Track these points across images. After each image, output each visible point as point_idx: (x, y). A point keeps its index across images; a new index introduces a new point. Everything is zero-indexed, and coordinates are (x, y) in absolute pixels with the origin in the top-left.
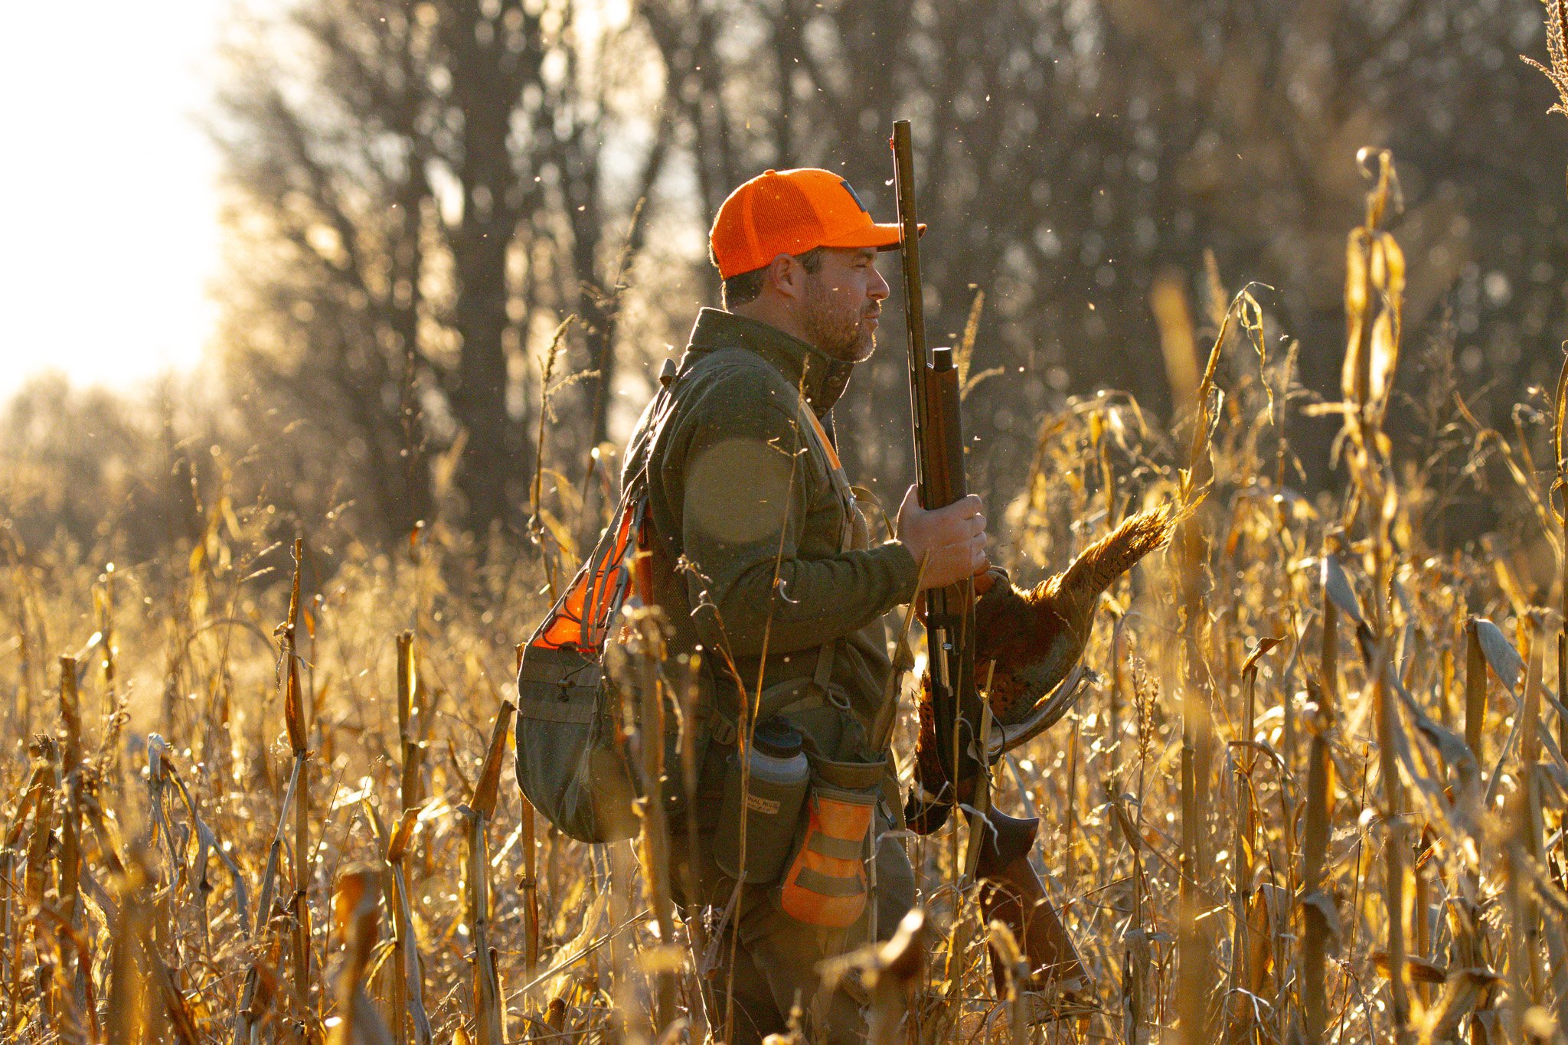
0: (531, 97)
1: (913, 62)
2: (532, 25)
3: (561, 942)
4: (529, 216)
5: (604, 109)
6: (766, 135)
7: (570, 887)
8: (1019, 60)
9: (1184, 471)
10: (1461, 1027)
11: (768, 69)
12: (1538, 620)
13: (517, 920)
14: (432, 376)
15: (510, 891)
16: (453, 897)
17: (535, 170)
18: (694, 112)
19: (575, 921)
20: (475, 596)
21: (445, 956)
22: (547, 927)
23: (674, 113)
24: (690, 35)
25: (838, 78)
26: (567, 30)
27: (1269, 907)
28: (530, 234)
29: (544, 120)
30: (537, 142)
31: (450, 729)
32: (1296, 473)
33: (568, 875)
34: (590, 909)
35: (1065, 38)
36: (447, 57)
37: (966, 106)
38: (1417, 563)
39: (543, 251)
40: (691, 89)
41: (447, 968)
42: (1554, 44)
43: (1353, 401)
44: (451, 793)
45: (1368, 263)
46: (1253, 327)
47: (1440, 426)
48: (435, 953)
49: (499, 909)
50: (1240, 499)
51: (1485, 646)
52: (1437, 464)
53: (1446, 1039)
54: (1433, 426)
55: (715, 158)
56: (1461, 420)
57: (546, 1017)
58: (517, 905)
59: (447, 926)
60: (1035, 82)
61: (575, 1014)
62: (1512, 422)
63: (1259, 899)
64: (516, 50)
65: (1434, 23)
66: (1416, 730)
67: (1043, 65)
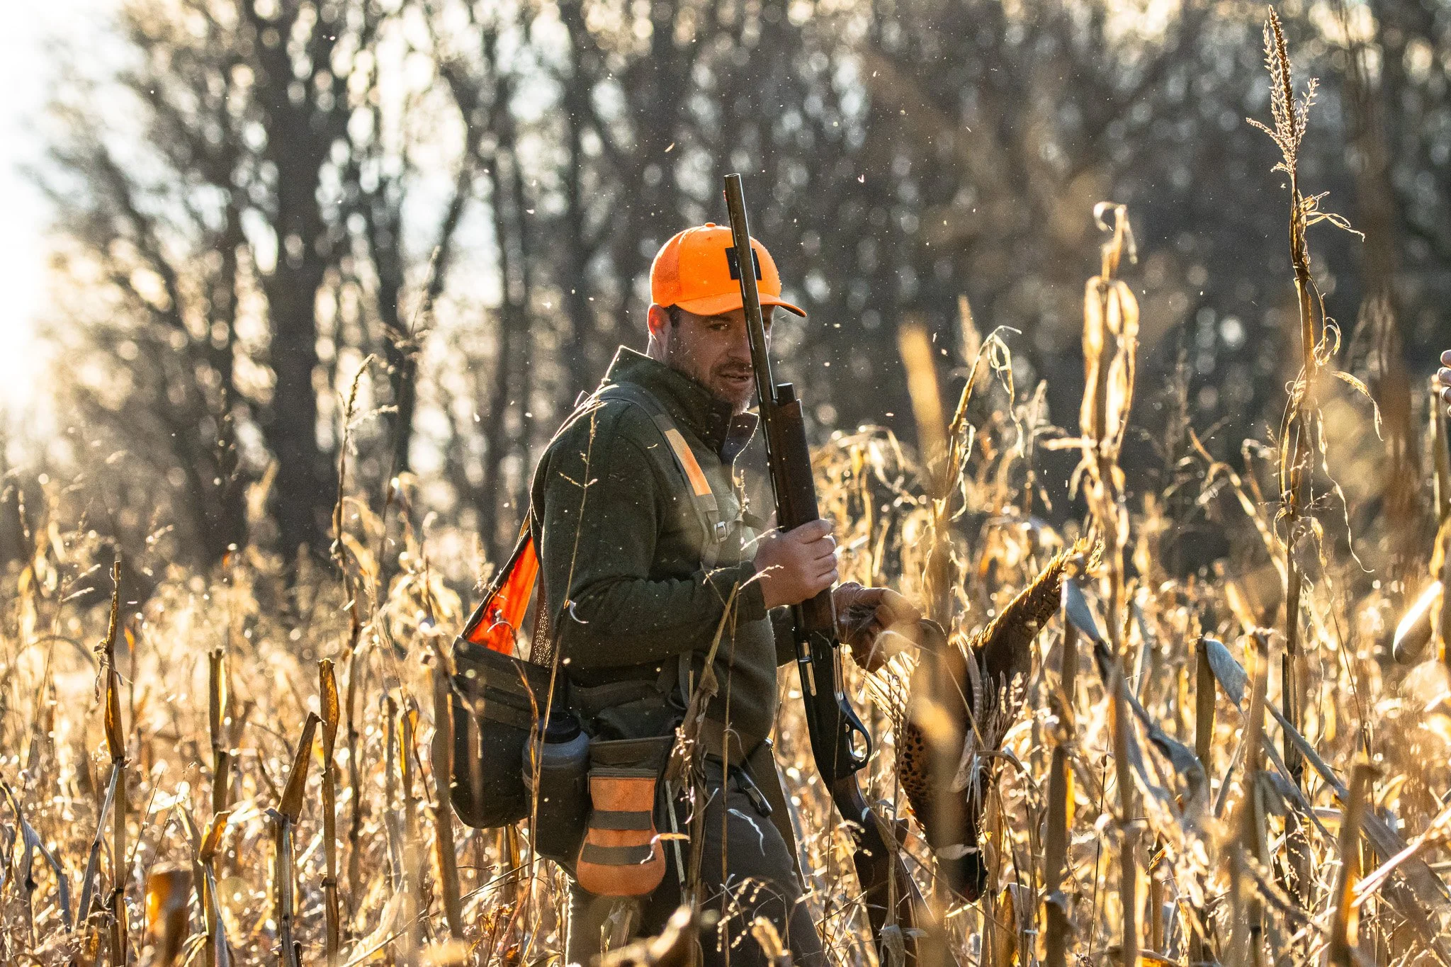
0: (339, 152)
1: (692, 121)
2: (340, 86)
3: (360, 936)
4: (337, 263)
5: (407, 164)
6: (557, 188)
7: (369, 886)
8: (791, 121)
9: (939, 501)
11: (559, 127)
12: (1262, 640)
13: (320, 916)
14: (247, 411)
15: (313, 889)
16: (262, 894)
17: (343, 219)
18: (491, 166)
19: (373, 916)
20: (284, 614)
21: (254, 948)
22: (347, 923)
23: (473, 166)
24: (486, 95)
25: (623, 136)
26: (373, 90)
27: (1016, 905)
28: (338, 279)
29: (351, 174)
30: (344, 195)
31: (260, 738)
32: (1043, 503)
33: (368, 874)
34: (387, 905)
35: (833, 99)
36: (262, 115)
37: (742, 163)
38: (1155, 585)
39: (350, 296)
40: (488, 145)
41: (255, 961)
42: (1278, 108)
43: (1091, 437)
44: (260, 797)
45: (1105, 307)
46: (1003, 368)
47: (1175, 460)
48: (244, 947)
49: (303, 905)
50: (992, 527)
51: (1214, 663)
52: (1173, 495)
54: (1169, 460)
55: (509, 209)
56: (1196, 454)
58: (320, 901)
59: (255, 922)
60: (806, 139)
62: (1242, 456)
63: (1007, 897)
64: (327, 109)
65: (1174, 87)
66: (1149, 741)
67: (814, 124)
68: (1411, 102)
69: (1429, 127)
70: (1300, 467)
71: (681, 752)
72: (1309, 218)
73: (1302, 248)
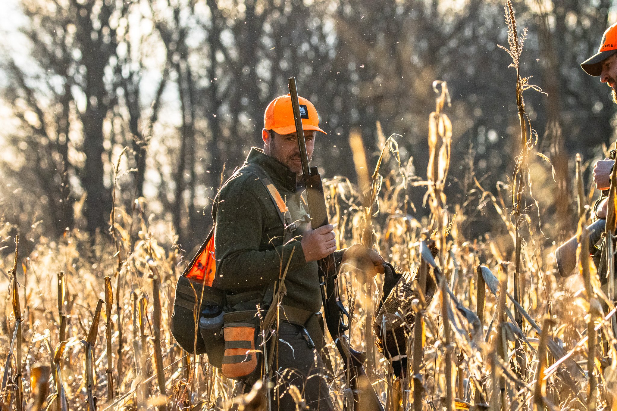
0: (113, 61)
1: (263, 47)
2: (113, 33)
3: (122, 394)
4: (112, 108)
5: (142, 66)
6: (206, 76)
7: (126, 373)
8: (305, 47)
9: (368, 208)
11: (206, 50)
12: (505, 267)
13: (105, 386)
14: (74, 171)
15: (102, 374)
16: (80, 377)
17: (114, 89)
18: (177, 67)
19: (128, 386)
20: (90, 257)
21: (77, 400)
22: (117, 388)
23: (170, 67)
24: (175, 36)
25: (234, 54)
26: (127, 34)
28: (113, 115)
29: (118, 70)
30: (115, 79)
31: (79, 310)
32: (412, 209)
33: (126, 368)
34: (134, 381)
35: (323, 38)
36: (80, 45)
37: (284, 65)
38: (460, 244)
39: (118, 122)
40: (176, 58)
41: (78, 405)
42: (511, 40)
43: (432, 180)
44: (81, 335)
45: (437, 125)
46: (395, 151)
47: (468, 190)
48: (73, 399)
49: (98, 381)
50: (390, 219)
51: (485, 277)
52: (468, 205)
54: (465, 190)
55: (185, 85)
56: (477, 188)
58: (106, 380)
59: (78, 388)
60: (311, 55)
62: (496, 188)
64: (107, 43)
65: (468, 32)
66: (457, 310)
67: (315, 49)
68: (568, 39)
69: (576, 49)
70: (521, 193)
71: (259, 315)
72: (524, 87)
73: (521, 100)
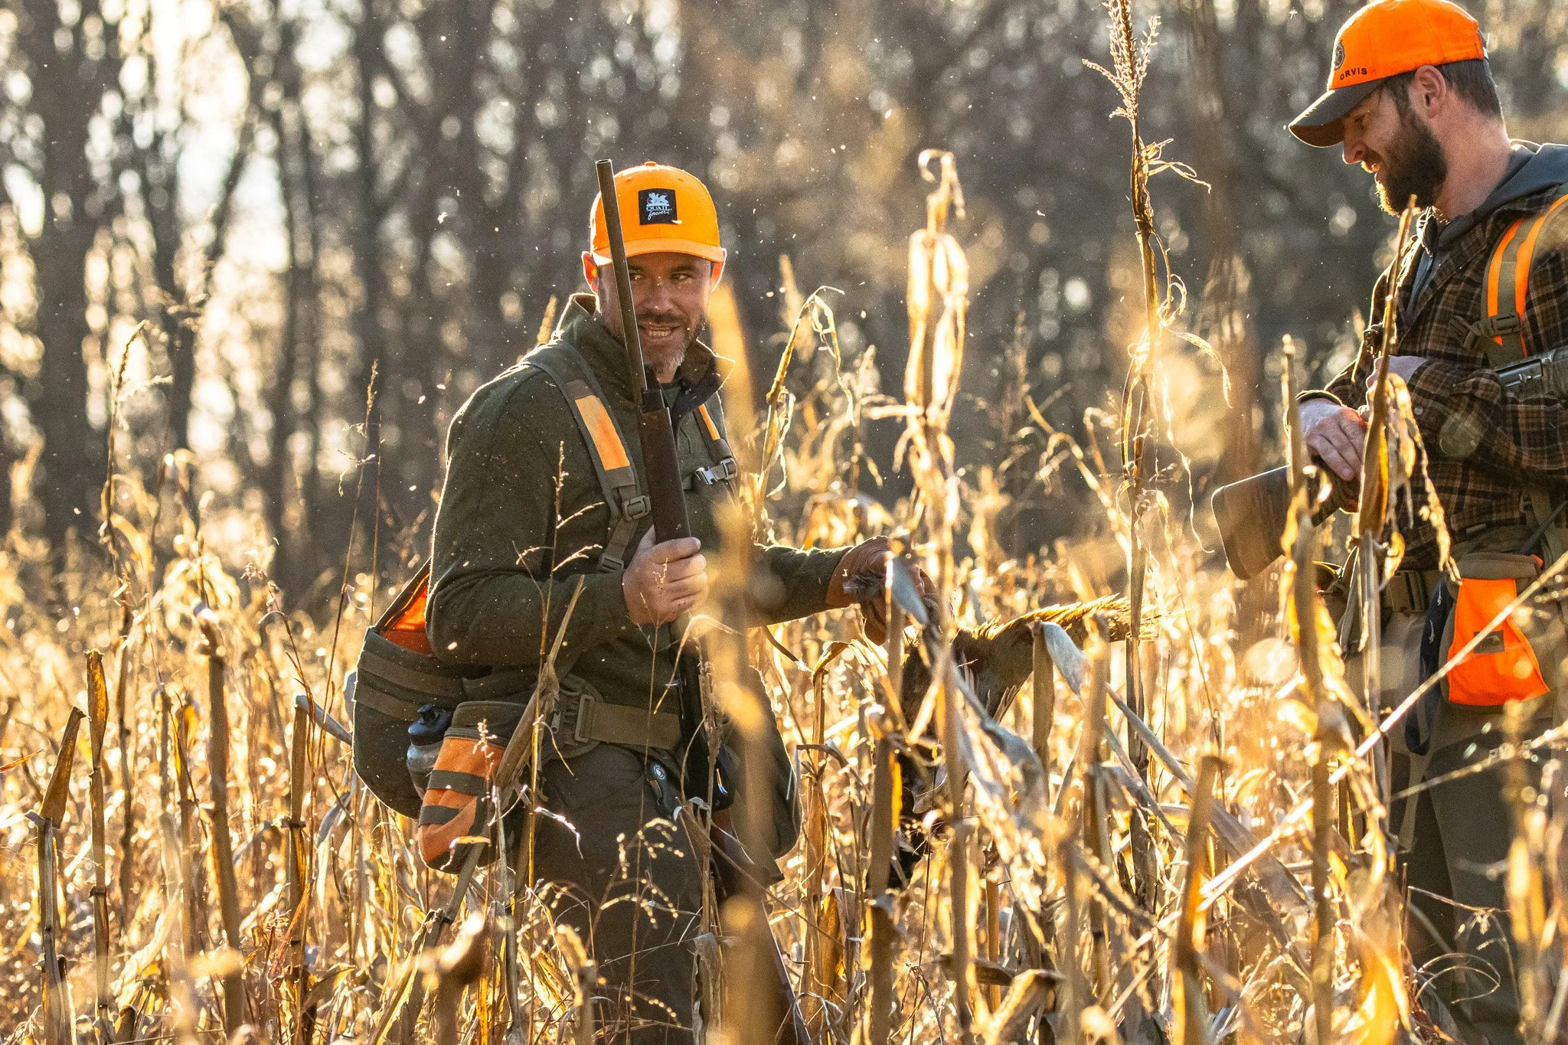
0: (111, 104)
1: (492, 69)
2: (111, 32)
3: (133, 950)
4: (109, 224)
5: (184, 116)
6: (347, 142)
7: (142, 896)
8: (600, 68)
9: (756, 476)
10: (1031, 1027)
11: (348, 76)
13: (89, 928)
14: (12, 383)
15: (82, 900)
16: (26, 906)
17: (115, 176)
18: (275, 119)
19: (147, 929)
20: (51, 603)
21: (18, 964)
22: (119, 936)
23: (255, 119)
24: (270, 42)
25: (418, 85)
26: (147, 36)
27: (840, 911)
28: (110, 241)
29: (124, 127)
30: (117, 150)
31: (24, 738)
32: (872, 478)
33: (142, 883)
34: (162, 917)
35: (645, 44)
36: (26, 63)
37: (547, 113)
38: (992, 567)
39: (123, 260)
40: (272, 96)
41: (20, 977)
42: (1117, 48)
43: (917, 404)
44: (26, 801)
45: (931, 263)
46: (826, 331)
47: (1014, 429)
48: (8, 963)
49: (72, 916)
50: (815, 505)
51: (1052, 648)
52: (1011, 468)
53: (1013, 1040)
54: (1005, 430)
55: (295, 165)
56: (1035, 424)
57: (117, 1025)
58: (90, 913)
59: (19, 935)
60: (616, 88)
61: (146, 1022)
62: (1084, 426)
63: (831, 903)
64: (97, 58)
65: (1014, 29)
66: (981, 733)
67: (625, 72)
68: (1269, 45)
69: (1288, 72)
70: (1143, 436)
71: (484, 749)
72: (1151, 167)
73: (1144, 199)
